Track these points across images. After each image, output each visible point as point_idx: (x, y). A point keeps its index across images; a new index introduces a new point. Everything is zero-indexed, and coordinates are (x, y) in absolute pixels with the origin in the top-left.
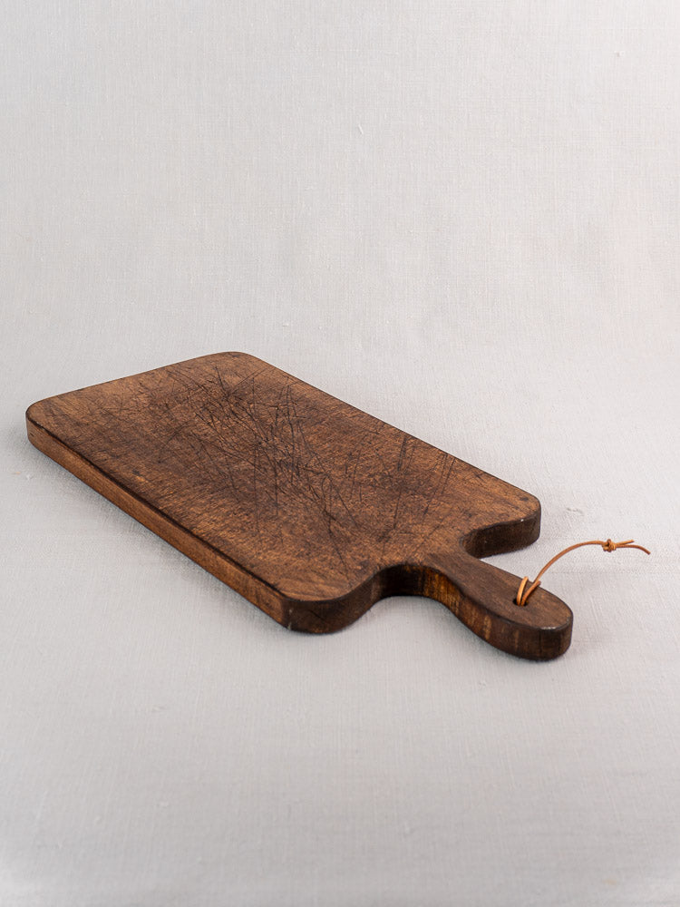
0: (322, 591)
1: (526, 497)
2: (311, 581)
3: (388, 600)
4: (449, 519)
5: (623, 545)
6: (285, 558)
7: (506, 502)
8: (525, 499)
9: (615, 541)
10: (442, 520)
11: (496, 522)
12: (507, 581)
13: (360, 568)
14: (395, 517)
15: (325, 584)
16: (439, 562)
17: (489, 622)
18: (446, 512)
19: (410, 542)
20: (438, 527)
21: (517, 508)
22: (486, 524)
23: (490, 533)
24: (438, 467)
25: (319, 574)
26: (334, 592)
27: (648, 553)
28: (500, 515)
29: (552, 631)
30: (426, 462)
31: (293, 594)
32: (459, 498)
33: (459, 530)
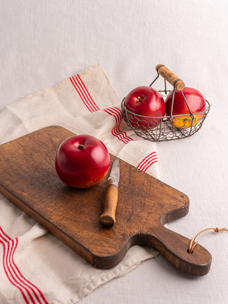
0: (108, 251)
1: (183, 196)
2: (103, 246)
4: (154, 208)
7: (175, 199)
8: (183, 197)
10: (151, 209)
11: (173, 209)
12: (182, 241)
13: (122, 237)
14: (132, 209)
15: (109, 247)
16: (154, 232)
17: (178, 261)
18: (152, 205)
19: (140, 222)
20: (150, 213)
21: (180, 201)
22: (169, 210)
23: (171, 214)
24: (145, 181)
25: (105, 242)
26: (113, 251)
28: (174, 205)
29: (204, 266)
30: (140, 179)
31: (97, 253)
32: (156, 198)
33: (159, 214)
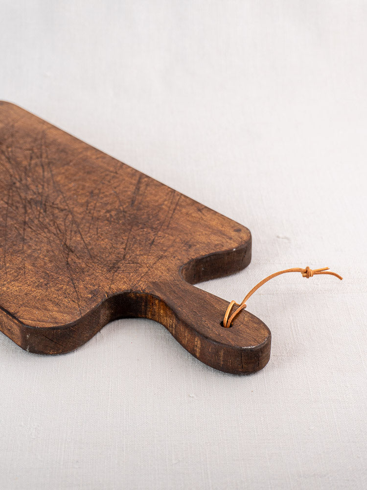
0: (56, 318)
1: (239, 228)
2: (46, 309)
3: (116, 323)
4: (171, 250)
5: (319, 272)
6: (26, 288)
7: (222, 233)
8: (239, 230)
9: (313, 268)
10: (166, 251)
11: (212, 251)
12: (217, 306)
13: (90, 296)
14: (125, 249)
15: (58, 312)
16: (160, 290)
17: (199, 342)
18: (170, 243)
19: (136, 271)
20: (161, 257)
21: (231, 239)
22: (203, 253)
23: (207, 262)
24: (166, 203)
25: (54, 302)
26: (66, 319)
27: (341, 278)
28: (216, 245)
29: (251, 350)
30: (156, 198)
31: (30, 321)
32: (181, 231)
33: (179, 259)
